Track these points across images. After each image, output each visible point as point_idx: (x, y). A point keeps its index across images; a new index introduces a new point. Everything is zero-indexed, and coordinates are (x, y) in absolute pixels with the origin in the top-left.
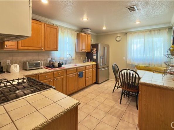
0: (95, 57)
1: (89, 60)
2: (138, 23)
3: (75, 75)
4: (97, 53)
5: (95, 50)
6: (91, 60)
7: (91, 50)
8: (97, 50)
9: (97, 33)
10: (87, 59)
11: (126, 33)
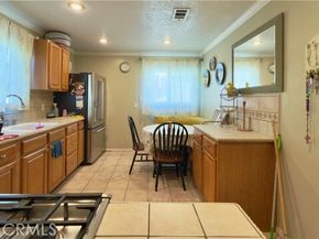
0: (80, 104)
1: (65, 111)
2: (167, 42)
3: (44, 152)
4: (85, 95)
5: (81, 87)
6: (68, 112)
7: (71, 87)
8: (86, 87)
9: (76, 50)
10: (57, 110)
11: (140, 59)
